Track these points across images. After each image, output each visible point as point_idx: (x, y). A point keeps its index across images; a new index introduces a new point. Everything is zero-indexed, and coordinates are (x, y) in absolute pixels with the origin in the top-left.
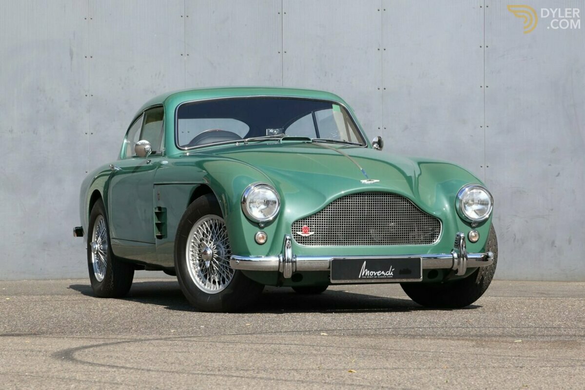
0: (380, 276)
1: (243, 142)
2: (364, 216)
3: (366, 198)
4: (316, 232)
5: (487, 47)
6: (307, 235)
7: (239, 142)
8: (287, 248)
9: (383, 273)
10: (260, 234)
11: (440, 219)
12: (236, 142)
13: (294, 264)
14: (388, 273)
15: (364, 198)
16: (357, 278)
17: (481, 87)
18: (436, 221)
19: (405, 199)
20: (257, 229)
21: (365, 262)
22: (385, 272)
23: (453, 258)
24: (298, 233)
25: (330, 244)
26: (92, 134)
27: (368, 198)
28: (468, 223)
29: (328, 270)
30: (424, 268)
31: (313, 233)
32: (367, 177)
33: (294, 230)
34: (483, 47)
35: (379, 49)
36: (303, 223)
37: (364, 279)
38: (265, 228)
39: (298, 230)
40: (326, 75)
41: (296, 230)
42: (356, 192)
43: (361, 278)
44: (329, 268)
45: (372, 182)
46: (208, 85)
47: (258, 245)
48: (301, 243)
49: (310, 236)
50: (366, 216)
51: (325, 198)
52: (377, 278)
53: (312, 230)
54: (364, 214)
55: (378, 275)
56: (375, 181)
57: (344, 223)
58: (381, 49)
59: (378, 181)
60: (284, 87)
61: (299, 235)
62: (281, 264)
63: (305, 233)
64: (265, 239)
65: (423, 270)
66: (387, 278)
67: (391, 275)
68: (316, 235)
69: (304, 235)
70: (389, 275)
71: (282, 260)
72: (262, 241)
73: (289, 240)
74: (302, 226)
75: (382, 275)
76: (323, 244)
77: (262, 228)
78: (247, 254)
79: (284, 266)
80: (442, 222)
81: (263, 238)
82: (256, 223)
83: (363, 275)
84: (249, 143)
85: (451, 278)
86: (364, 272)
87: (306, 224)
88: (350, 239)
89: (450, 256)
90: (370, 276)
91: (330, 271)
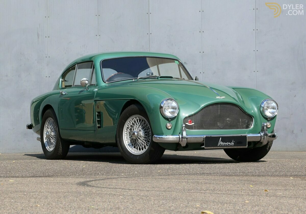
0: (228, 145)
1: (137, 79)
2: (218, 115)
3: (219, 106)
4: (195, 123)
5: (257, 30)
6: (191, 125)
7: (134, 79)
8: (184, 131)
9: (229, 143)
10: (168, 125)
11: (252, 116)
12: (133, 79)
13: (187, 139)
14: (231, 144)
15: (218, 106)
16: (217, 146)
17: (254, 51)
18: (250, 117)
19: (237, 106)
20: (168, 122)
21: (221, 138)
22: (230, 143)
23: (261, 136)
24: (187, 124)
25: (203, 129)
26: (49, 77)
27: (220, 106)
28: (266, 118)
29: (203, 142)
30: (248, 141)
31: (194, 123)
32: (219, 96)
33: (184, 122)
34: (255, 30)
35: (200, 32)
36: (189, 118)
37: (220, 146)
38: (171, 121)
39: (186, 122)
40: (172, 45)
41: (185, 122)
42: (214, 103)
43: (219, 146)
44: (204, 141)
45: (222, 98)
46: (110, 51)
47: (168, 130)
48: (188, 128)
49: (192, 125)
50: (219, 115)
51: (200, 106)
52: (227, 146)
53: (193, 122)
54: (218, 114)
55: (227, 144)
56: (224, 97)
57: (208, 119)
58: (201, 31)
59: (225, 97)
60: (150, 52)
61: (187, 125)
62: (181, 139)
63: (190, 124)
64: (171, 127)
65: (248, 142)
66: (231, 146)
67: (233, 145)
68: (195, 124)
69: (189, 125)
70: (232, 145)
71: (181, 137)
72: (170, 128)
73: (184, 127)
74: (188, 120)
75: (229, 144)
76: (198, 129)
77: (170, 121)
78: (162, 134)
79: (182, 140)
80: (254, 118)
81: (170, 126)
82: (167, 119)
83: (220, 144)
84: (139, 79)
85: (258, 146)
86: (221, 143)
87: (190, 119)
88: (211, 127)
89: (259, 135)
90: (223, 145)
91: (204, 143)
